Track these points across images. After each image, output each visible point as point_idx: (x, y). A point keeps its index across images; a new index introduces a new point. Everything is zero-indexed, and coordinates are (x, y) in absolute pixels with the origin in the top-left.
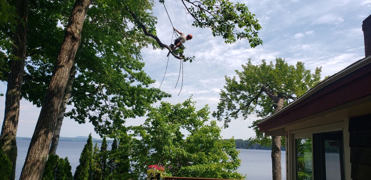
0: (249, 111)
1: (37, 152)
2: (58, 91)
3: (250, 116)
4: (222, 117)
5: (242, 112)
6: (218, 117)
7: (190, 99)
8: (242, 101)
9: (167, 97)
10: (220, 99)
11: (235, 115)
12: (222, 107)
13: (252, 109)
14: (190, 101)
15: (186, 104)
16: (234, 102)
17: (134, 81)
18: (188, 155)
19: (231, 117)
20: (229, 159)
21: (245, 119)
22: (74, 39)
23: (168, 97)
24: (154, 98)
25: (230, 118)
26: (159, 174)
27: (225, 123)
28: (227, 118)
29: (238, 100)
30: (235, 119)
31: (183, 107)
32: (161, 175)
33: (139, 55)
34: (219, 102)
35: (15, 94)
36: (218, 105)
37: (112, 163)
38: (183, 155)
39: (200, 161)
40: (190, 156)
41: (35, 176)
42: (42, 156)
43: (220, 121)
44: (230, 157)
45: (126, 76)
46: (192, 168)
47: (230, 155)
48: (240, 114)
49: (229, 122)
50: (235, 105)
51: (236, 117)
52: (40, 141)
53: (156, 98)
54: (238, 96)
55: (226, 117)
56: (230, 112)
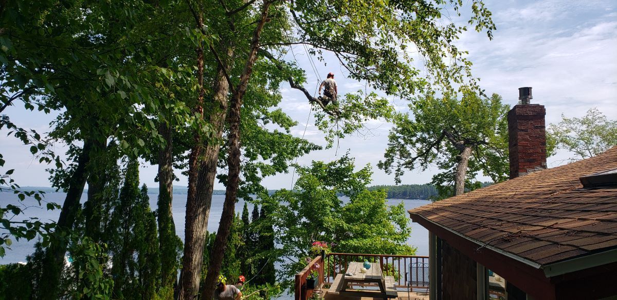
0: (429, 159)
1: (198, 230)
2: (212, 166)
3: (430, 166)
4: (391, 169)
5: (420, 160)
6: (385, 169)
7: (347, 155)
8: (419, 145)
9: (316, 149)
10: (388, 144)
11: (410, 165)
12: (391, 154)
13: (435, 156)
14: (347, 157)
15: (342, 161)
16: (408, 147)
17: (268, 122)
18: (348, 228)
19: (405, 167)
20: (397, 229)
21: (424, 170)
22: (222, 107)
23: (318, 150)
24: (300, 151)
25: (403, 169)
26: (323, 251)
27: (397, 176)
28: (398, 170)
29: (414, 145)
30: (411, 170)
31: (339, 165)
32: (326, 252)
33: (276, 92)
34: (387, 147)
35: (167, 171)
36: (387, 152)
37: (253, 235)
38: (343, 227)
39: (361, 235)
40: (351, 228)
41: (198, 254)
42: (202, 234)
43: (389, 174)
44: (398, 226)
45: (258, 117)
46: (354, 243)
47: (398, 223)
48: (417, 163)
49: (401, 175)
50: (410, 152)
51: (412, 168)
52: (200, 219)
53: (303, 151)
54: (414, 139)
55: (397, 168)
56: (402, 162)
